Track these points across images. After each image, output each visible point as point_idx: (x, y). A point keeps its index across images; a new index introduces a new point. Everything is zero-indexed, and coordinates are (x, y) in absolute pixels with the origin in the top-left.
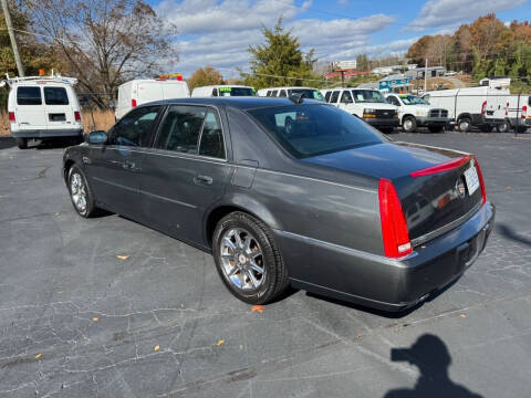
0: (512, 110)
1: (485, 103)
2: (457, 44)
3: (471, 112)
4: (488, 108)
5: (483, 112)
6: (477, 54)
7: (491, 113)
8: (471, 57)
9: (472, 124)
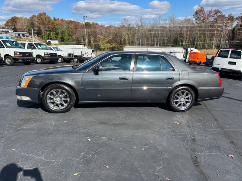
0: (89, 54)
1: (82, 52)
2: (32, 23)
3: (78, 55)
4: (83, 54)
5: (82, 55)
6: (42, 28)
7: (84, 55)
8: (40, 30)
9: (78, 59)
